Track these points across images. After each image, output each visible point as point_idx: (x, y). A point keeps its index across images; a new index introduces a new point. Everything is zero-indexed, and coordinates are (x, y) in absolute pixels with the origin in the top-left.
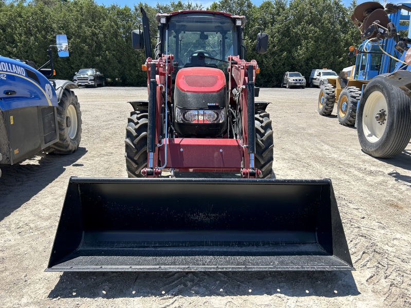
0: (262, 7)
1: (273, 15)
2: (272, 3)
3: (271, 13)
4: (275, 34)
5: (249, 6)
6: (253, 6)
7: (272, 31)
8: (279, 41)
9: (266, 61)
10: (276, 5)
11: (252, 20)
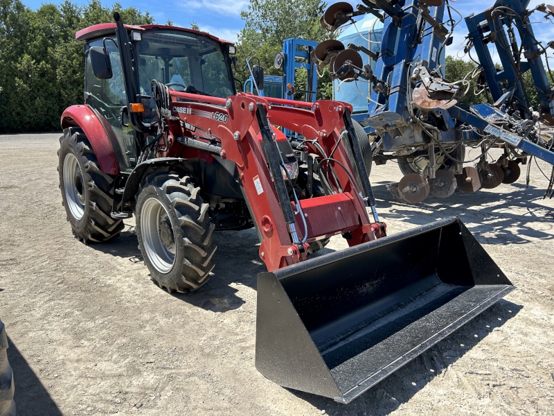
0: (42, 13)
1: (62, 26)
2: (59, 9)
3: (59, 23)
4: (73, 54)
5: (19, 7)
6: (25, 8)
7: (66, 50)
8: (80, 64)
9: (66, 94)
10: (65, 12)
11: (30, 30)
